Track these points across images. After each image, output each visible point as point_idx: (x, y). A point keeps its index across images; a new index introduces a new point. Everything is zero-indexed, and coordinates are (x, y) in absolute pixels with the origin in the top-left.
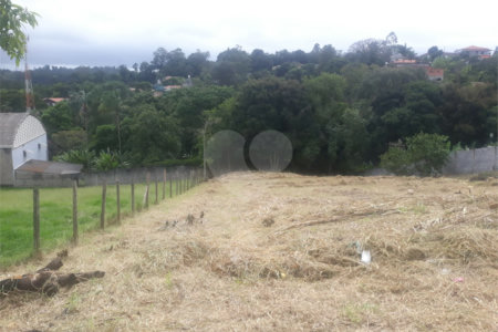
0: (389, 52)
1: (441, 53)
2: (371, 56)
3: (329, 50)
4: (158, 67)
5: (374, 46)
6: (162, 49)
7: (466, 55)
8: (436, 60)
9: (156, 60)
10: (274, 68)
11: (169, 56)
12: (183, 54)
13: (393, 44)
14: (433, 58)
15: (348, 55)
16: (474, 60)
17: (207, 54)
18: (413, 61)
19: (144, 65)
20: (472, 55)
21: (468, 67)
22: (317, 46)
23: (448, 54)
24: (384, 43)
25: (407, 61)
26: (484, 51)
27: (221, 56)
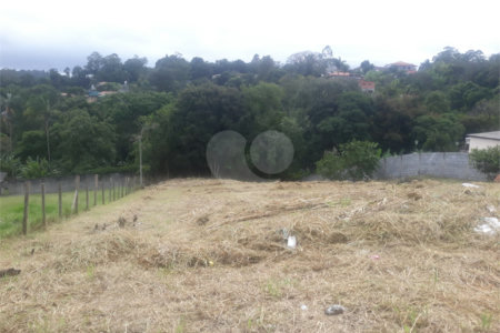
0: (325, 64)
1: (372, 67)
2: (308, 68)
3: (268, 62)
4: (92, 72)
5: (311, 58)
6: (96, 54)
7: (395, 70)
8: (368, 74)
9: (90, 65)
10: (214, 77)
11: (104, 61)
12: (119, 59)
13: (328, 57)
14: (365, 71)
15: (286, 67)
16: (401, 74)
17: (145, 60)
18: (347, 74)
19: (77, 70)
20: (399, 70)
21: (396, 81)
22: (256, 56)
23: (380, 68)
24: (320, 56)
25: (341, 74)
26: (410, 67)
27: (159, 63)
